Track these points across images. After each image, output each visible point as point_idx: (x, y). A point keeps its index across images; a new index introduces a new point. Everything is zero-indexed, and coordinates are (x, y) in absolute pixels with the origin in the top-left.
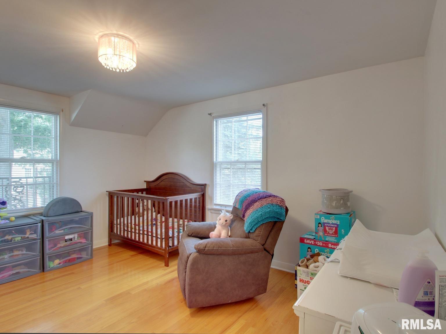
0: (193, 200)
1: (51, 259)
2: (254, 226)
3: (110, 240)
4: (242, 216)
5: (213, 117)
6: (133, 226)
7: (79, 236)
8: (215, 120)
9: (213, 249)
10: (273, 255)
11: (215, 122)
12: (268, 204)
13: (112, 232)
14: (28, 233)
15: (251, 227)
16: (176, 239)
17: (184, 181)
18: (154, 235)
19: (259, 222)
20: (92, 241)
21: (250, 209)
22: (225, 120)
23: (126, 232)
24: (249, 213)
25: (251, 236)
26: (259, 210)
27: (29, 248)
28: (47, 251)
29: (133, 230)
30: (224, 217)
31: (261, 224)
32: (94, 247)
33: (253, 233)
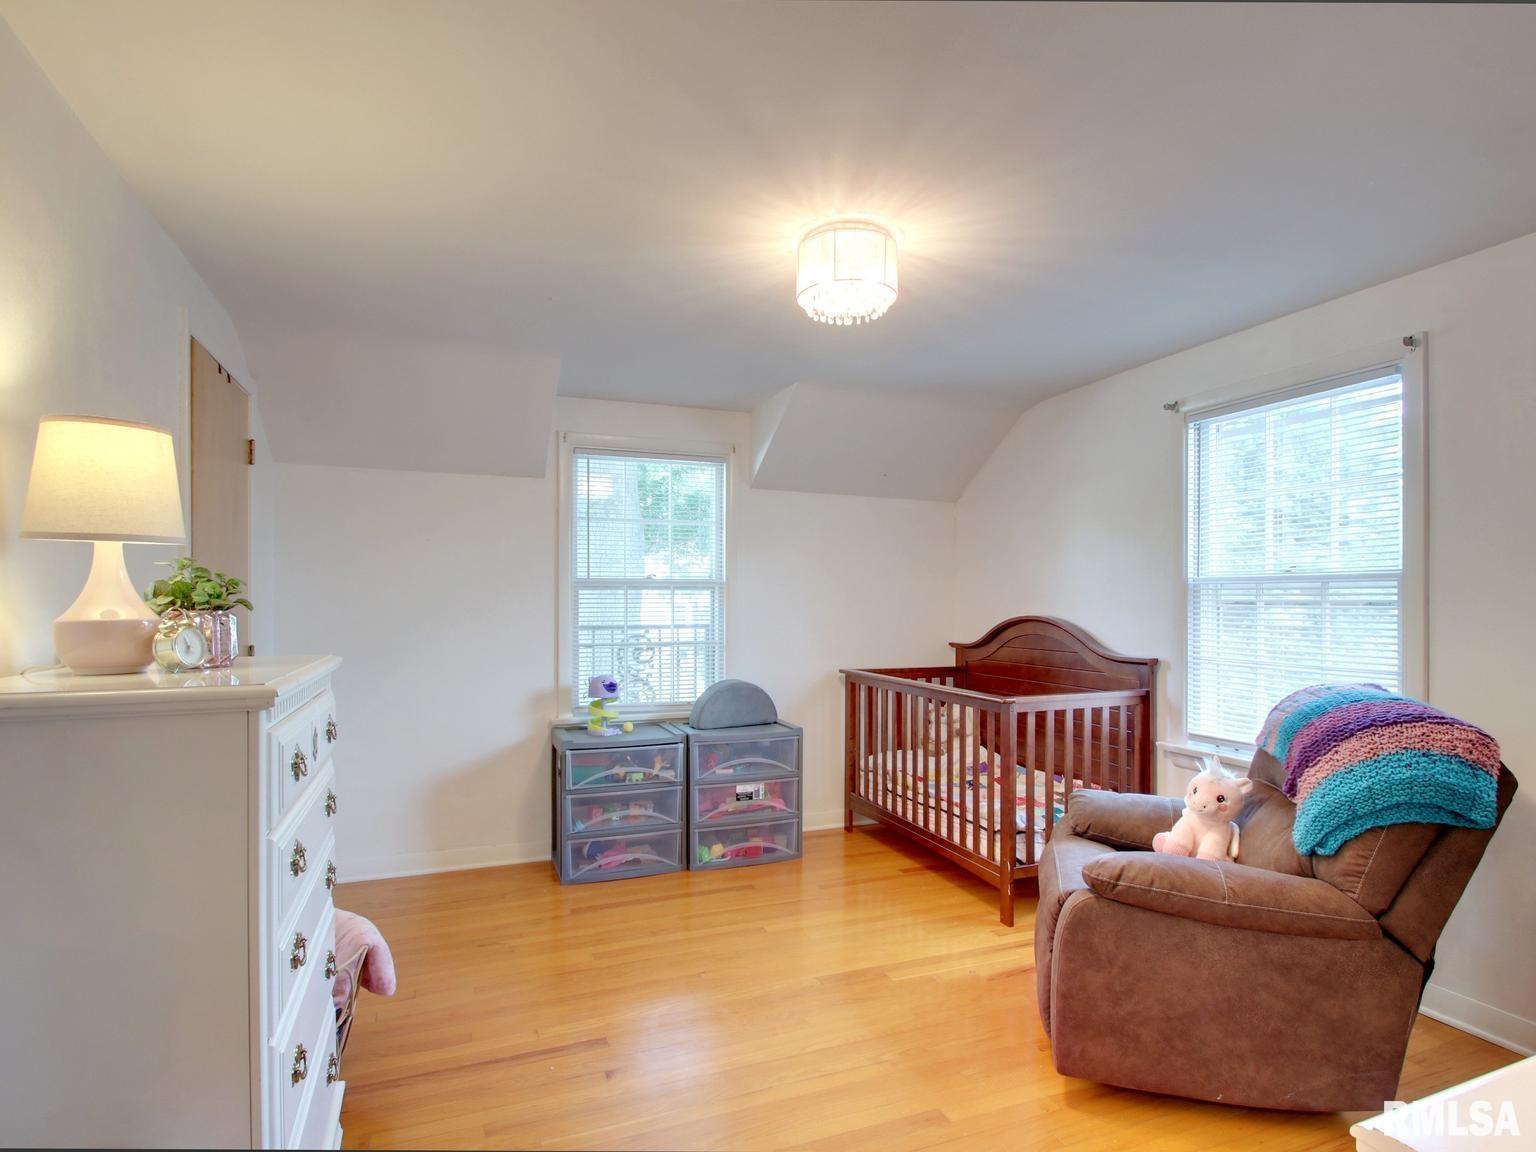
0: (1106, 715)
1: (707, 839)
2: (1335, 830)
3: (849, 816)
4: (1284, 788)
5: (1185, 414)
6: (910, 780)
7: (771, 791)
8: (1191, 425)
9: (1150, 891)
10: (1428, 967)
11: (1192, 434)
12: (1405, 748)
13: (854, 792)
14: (658, 766)
15: (1320, 836)
16: (1041, 841)
17: (1077, 647)
18: (970, 816)
19: (1361, 817)
20: (799, 807)
21: (1320, 764)
22: (1241, 420)
23: (890, 796)
24: (1313, 780)
25: (1321, 868)
26: (1359, 770)
27: (661, 803)
28: (697, 818)
29: (910, 794)
30: (1212, 782)
31: (1369, 827)
32: (805, 829)
33: (1328, 857)
